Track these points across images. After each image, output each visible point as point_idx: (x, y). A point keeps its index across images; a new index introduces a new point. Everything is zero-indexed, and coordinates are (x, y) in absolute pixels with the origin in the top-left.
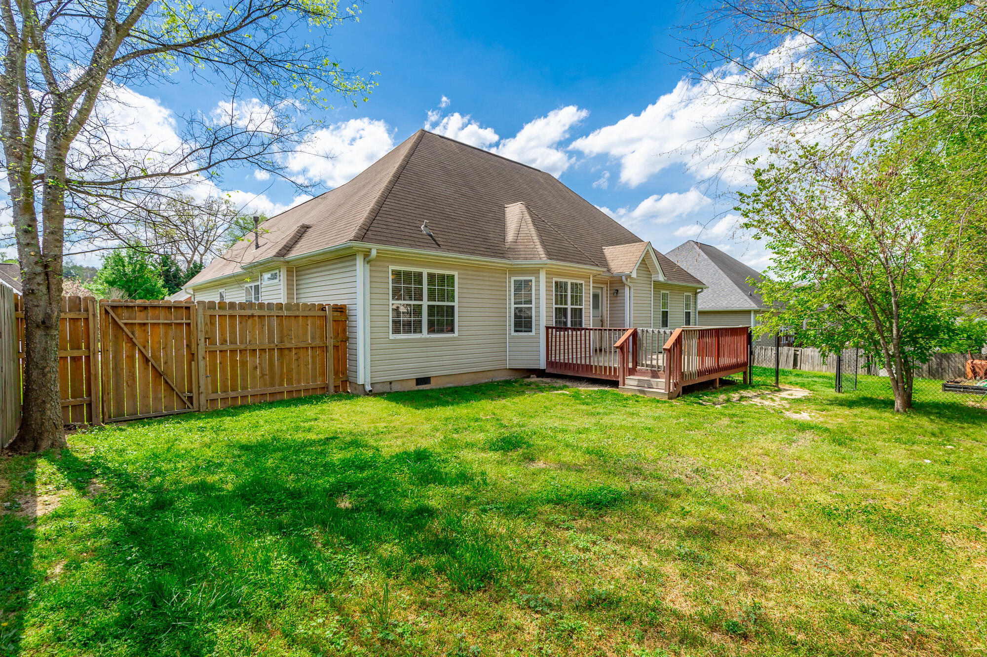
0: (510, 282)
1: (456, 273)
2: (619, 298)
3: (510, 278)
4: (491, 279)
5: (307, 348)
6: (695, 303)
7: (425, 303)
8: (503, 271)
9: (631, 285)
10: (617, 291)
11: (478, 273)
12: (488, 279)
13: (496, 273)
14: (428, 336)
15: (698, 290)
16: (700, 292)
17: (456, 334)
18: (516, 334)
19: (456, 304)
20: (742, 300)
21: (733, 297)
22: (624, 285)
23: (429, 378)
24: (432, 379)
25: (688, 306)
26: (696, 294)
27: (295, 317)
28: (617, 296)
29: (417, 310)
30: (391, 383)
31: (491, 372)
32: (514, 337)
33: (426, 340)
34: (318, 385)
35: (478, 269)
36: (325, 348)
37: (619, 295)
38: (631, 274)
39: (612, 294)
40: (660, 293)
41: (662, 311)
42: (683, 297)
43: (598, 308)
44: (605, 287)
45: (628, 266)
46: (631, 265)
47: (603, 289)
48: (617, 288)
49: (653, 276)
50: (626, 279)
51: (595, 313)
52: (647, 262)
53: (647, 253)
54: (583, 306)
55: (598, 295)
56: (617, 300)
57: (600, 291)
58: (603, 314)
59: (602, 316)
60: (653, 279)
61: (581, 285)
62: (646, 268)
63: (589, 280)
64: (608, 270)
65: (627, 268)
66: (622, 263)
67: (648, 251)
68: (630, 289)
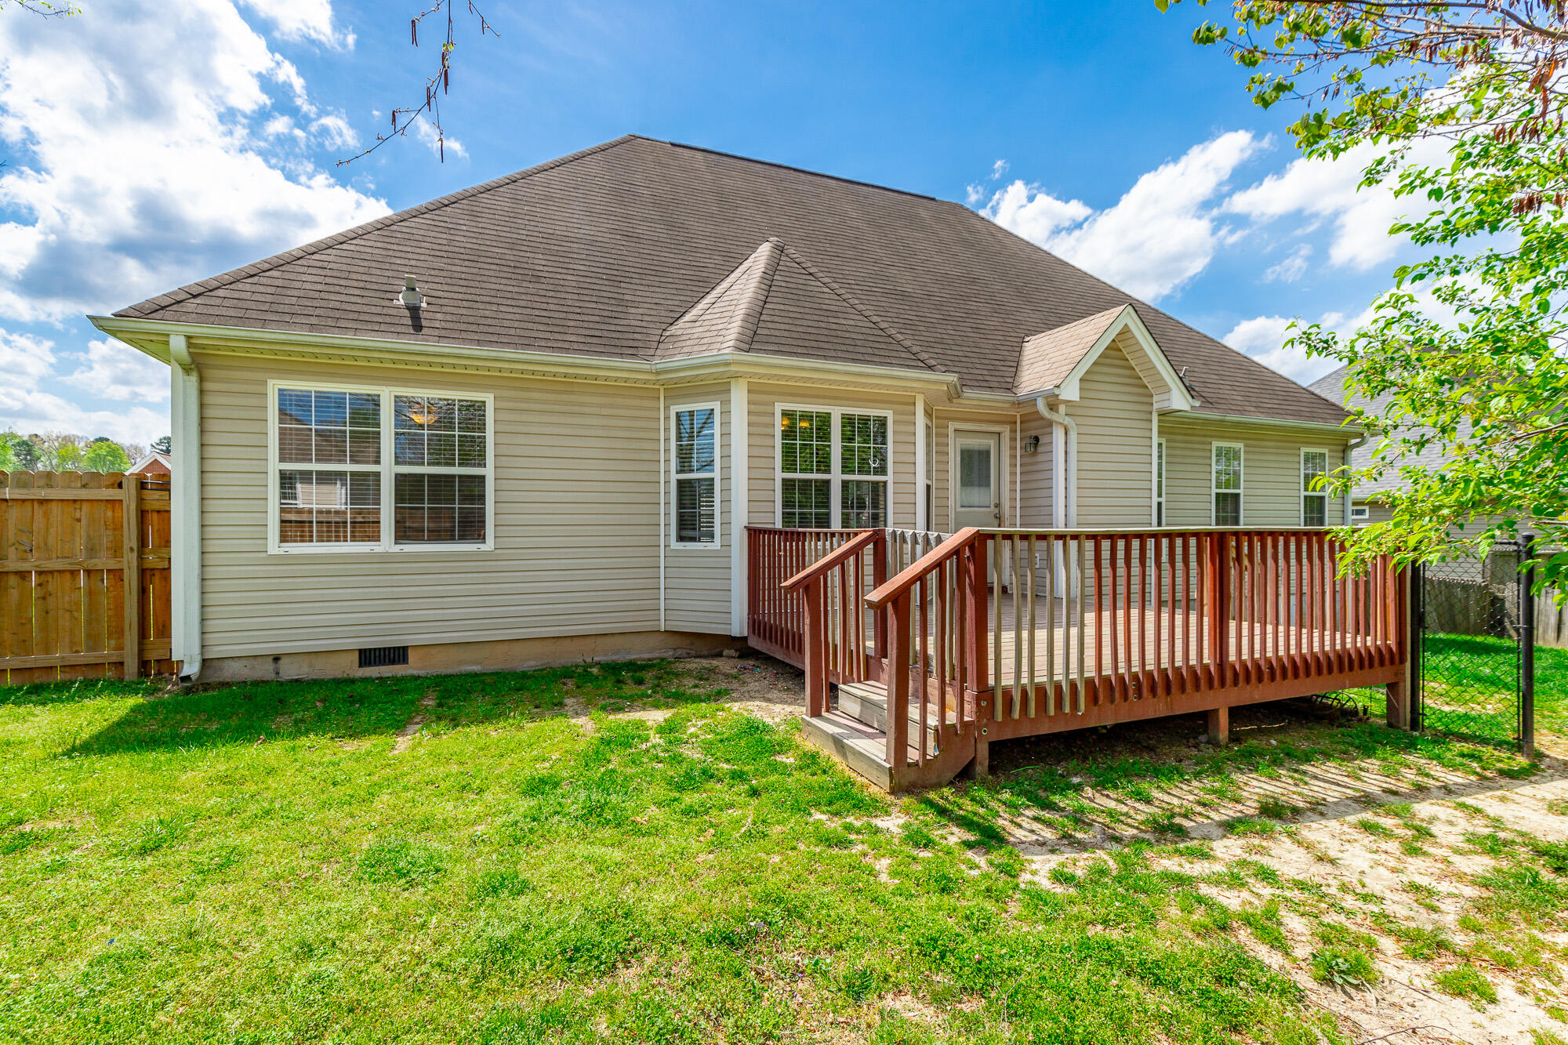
0: (667, 418)
1: (489, 399)
2: (1040, 458)
3: (667, 408)
4: (604, 411)
5: (74, 573)
7: (388, 469)
8: (646, 392)
9: (1067, 421)
10: (1037, 439)
11: (564, 397)
12: (596, 410)
13: (623, 396)
14: (397, 548)
15: (1353, 441)
16: (1357, 445)
17: (489, 545)
18: (681, 546)
19: (489, 472)
22: (1050, 424)
23: (405, 649)
24: (411, 653)
27: (41, 502)
28: (1035, 453)
29: (364, 487)
30: (277, 659)
31: (608, 640)
32: (677, 554)
33: (385, 558)
34: (104, 656)
35: (568, 385)
36: (117, 574)
37: (1040, 449)
38: (1057, 391)
39: (1024, 448)
40: (1208, 447)
41: (1217, 494)
42: (1297, 459)
43: (988, 485)
44: (1006, 430)
45: (1058, 370)
46: (1065, 368)
47: (1002, 436)
48: (1034, 433)
49: (1155, 398)
50: (1053, 407)
51: (976, 495)
52: (1133, 363)
53: (1128, 335)
54: (889, 478)
55: (988, 453)
56: (1036, 463)
57: (991, 443)
58: (1002, 500)
59: (998, 506)
60: (1156, 406)
61: (882, 422)
62: (1130, 377)
63: (912, 407)
64: (1010, 387)
65: (1055, 377)
66: (1047, 367)
67: (1129, 331)
68: (1066, 433)
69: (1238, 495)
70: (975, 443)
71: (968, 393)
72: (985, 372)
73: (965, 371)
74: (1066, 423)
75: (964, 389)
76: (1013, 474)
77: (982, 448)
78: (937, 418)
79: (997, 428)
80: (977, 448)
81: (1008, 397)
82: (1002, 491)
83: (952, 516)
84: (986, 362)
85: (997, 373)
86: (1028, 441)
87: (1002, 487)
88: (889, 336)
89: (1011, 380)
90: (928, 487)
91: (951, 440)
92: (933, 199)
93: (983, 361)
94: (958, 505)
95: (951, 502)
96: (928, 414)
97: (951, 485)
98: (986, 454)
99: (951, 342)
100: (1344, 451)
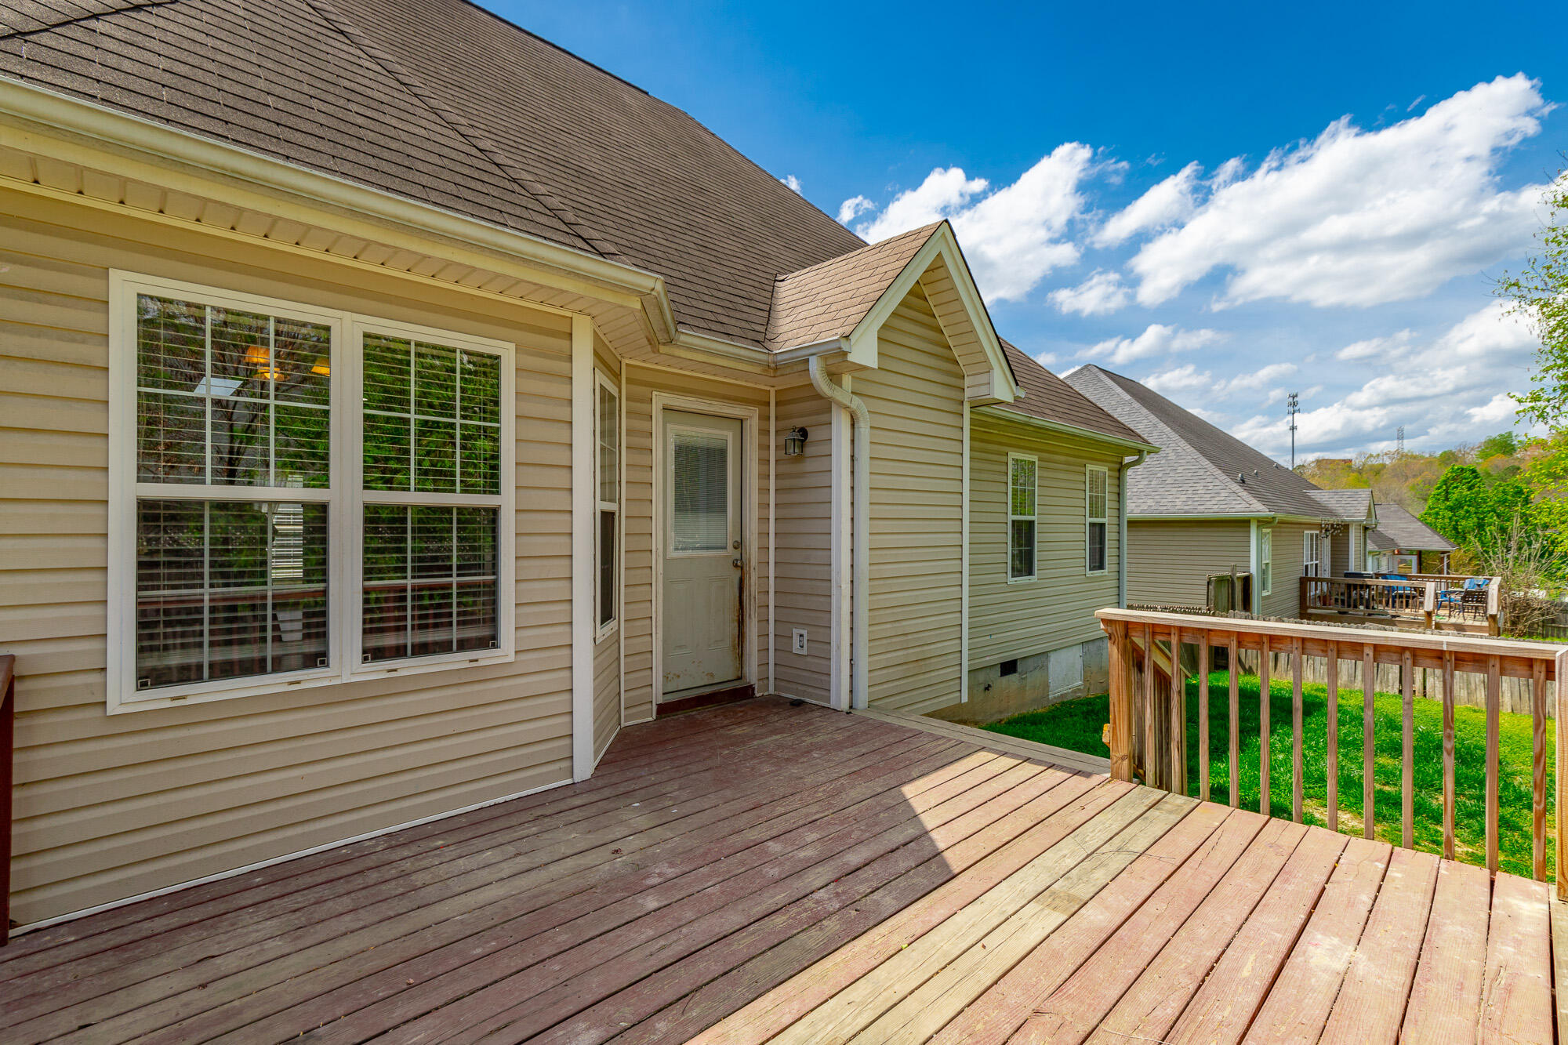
2: (809, 466)
6: (1120, 496)
9: (856, 403)
10: (804, 432)
15: (1127, 459)
16: (1132, 465)
20: (1224, 494)
21: (1199, 487)
22: (825, 406)
25: (1096, 508)
26: (1121, 469)
28: (801, 457)
37: (810, 450)
38: (845, 347)
39: (783, 447)
40: (1004, 459)
41: (1013, 521)
42: (1082, 478)
43: (723, 509)
44: (752, 415)
45: (842, 314)
46: (853, 310)
47: (746, 425)
48: (799, 423)
49: (967, 381)
50: (834, 377)
51: (703, 528)
52: (941, 323)
53: (940, 273)
54: (506, 500)
55: (723, 452)
56: (801, 475)
57: (729, 436)
58: (747, 533)
59: (739, 545)
60: (968, 393)
61: (489, 366)
62: (937, 344)
63: (565, 343)
64: (762, 338)
65: (837, 323)
66: (821, 310)
67: (943, 266)
68: (853, 425)
69: (1031, 523)
70: (701, 434)
71: (687, 337)
72: (720, 310)
73: (683, 300)
74: (853, 406)
75: (681, 329)
76: (764, 491)
77: (714, 444)
78: (629, 381)
79: (737, 411)
80: (702, 442)
81: (757, 354)
82: (746, 521)
83: (658, 566)
84: (720, 295)
85: (738, 315)
86: (790, 435)
87: (746, 513)
88: (515, 180)
89: (762, 329)
90: (608, 519)
91: (657, 425)
92: (647, 93)
93: (715, 293)
94: (671, 548)
95: (657, 543)
96: (604, 361)
97: (657, 510)
98: (717, 455)
99: (659, 254)
100: (1119, 470)
